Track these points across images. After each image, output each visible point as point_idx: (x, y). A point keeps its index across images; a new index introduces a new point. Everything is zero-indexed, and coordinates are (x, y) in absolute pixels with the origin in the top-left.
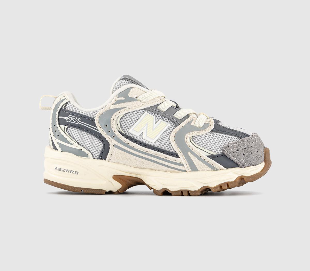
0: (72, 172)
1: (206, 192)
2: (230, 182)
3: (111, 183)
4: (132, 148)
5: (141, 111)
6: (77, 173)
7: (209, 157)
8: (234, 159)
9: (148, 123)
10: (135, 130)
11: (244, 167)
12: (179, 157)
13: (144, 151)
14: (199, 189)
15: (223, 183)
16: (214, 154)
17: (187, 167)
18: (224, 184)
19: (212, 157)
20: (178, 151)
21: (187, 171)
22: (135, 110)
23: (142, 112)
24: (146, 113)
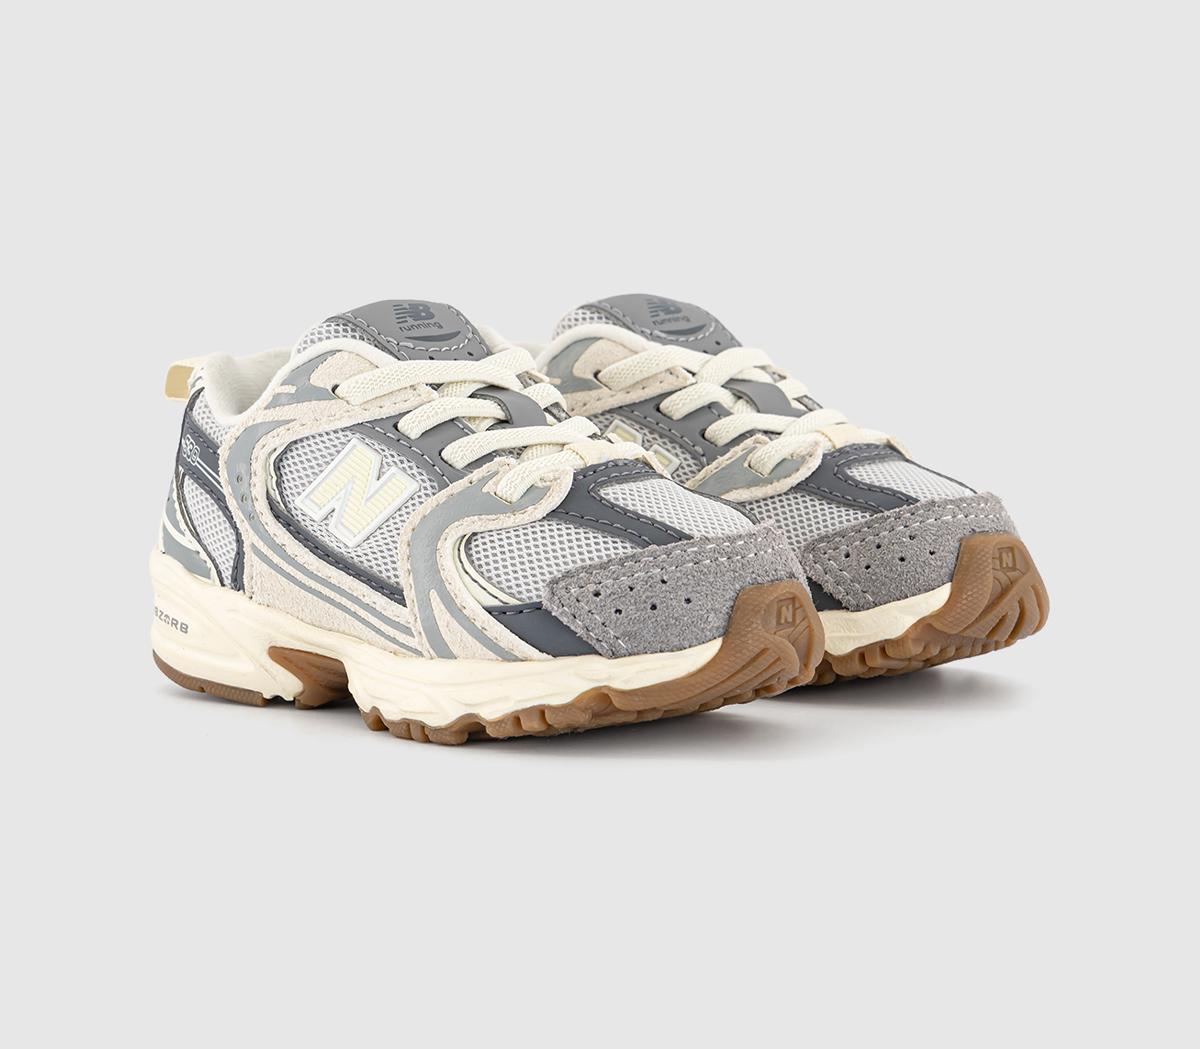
0: (174, 623)
1: (473, 734)
2: (550, 708)
3: (266, 671)
4: (291, 561)
5: (340, 435)
6: (185, 629)
7: (490, 610)
8: (577, 627)
9: (356, 477)
10: (315, 499)
11: (614, 655)
12: (405, 606)
13: (319, 575)
14: (449, 722)
15: (524, 707)
16: (513, 602)
17: (419, 641)
18: (528, 711)
19: (499, 613)
20: (406, 582)
21: (425, 653)
22: (320, 430)
23: (343, 440)
24: (355, 439)
